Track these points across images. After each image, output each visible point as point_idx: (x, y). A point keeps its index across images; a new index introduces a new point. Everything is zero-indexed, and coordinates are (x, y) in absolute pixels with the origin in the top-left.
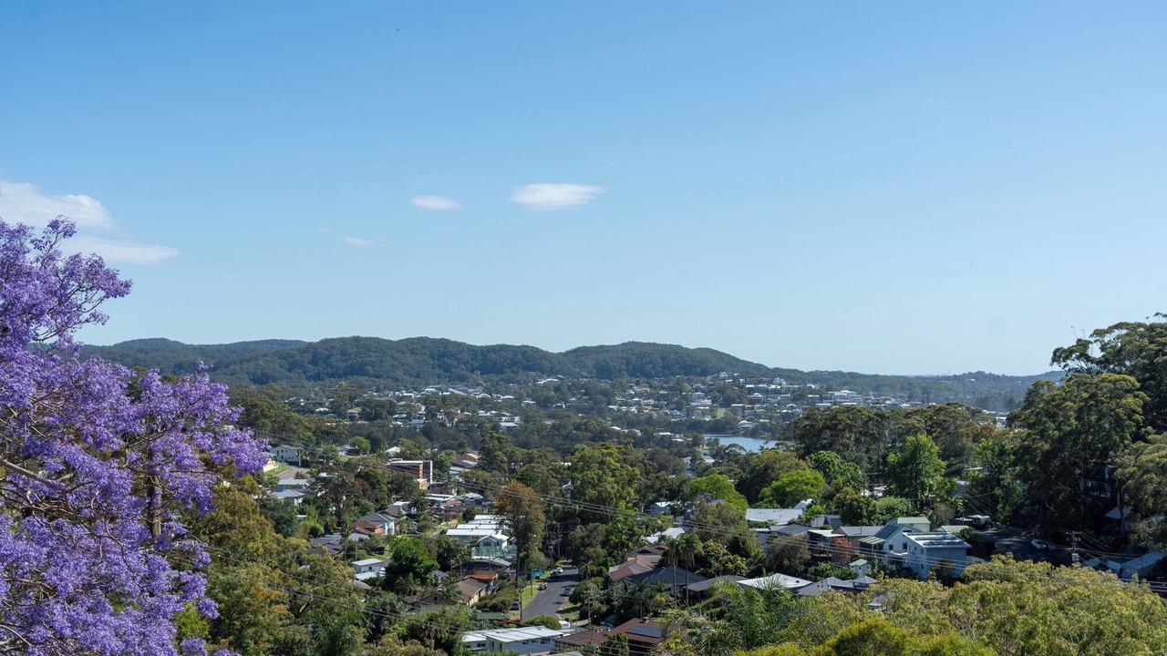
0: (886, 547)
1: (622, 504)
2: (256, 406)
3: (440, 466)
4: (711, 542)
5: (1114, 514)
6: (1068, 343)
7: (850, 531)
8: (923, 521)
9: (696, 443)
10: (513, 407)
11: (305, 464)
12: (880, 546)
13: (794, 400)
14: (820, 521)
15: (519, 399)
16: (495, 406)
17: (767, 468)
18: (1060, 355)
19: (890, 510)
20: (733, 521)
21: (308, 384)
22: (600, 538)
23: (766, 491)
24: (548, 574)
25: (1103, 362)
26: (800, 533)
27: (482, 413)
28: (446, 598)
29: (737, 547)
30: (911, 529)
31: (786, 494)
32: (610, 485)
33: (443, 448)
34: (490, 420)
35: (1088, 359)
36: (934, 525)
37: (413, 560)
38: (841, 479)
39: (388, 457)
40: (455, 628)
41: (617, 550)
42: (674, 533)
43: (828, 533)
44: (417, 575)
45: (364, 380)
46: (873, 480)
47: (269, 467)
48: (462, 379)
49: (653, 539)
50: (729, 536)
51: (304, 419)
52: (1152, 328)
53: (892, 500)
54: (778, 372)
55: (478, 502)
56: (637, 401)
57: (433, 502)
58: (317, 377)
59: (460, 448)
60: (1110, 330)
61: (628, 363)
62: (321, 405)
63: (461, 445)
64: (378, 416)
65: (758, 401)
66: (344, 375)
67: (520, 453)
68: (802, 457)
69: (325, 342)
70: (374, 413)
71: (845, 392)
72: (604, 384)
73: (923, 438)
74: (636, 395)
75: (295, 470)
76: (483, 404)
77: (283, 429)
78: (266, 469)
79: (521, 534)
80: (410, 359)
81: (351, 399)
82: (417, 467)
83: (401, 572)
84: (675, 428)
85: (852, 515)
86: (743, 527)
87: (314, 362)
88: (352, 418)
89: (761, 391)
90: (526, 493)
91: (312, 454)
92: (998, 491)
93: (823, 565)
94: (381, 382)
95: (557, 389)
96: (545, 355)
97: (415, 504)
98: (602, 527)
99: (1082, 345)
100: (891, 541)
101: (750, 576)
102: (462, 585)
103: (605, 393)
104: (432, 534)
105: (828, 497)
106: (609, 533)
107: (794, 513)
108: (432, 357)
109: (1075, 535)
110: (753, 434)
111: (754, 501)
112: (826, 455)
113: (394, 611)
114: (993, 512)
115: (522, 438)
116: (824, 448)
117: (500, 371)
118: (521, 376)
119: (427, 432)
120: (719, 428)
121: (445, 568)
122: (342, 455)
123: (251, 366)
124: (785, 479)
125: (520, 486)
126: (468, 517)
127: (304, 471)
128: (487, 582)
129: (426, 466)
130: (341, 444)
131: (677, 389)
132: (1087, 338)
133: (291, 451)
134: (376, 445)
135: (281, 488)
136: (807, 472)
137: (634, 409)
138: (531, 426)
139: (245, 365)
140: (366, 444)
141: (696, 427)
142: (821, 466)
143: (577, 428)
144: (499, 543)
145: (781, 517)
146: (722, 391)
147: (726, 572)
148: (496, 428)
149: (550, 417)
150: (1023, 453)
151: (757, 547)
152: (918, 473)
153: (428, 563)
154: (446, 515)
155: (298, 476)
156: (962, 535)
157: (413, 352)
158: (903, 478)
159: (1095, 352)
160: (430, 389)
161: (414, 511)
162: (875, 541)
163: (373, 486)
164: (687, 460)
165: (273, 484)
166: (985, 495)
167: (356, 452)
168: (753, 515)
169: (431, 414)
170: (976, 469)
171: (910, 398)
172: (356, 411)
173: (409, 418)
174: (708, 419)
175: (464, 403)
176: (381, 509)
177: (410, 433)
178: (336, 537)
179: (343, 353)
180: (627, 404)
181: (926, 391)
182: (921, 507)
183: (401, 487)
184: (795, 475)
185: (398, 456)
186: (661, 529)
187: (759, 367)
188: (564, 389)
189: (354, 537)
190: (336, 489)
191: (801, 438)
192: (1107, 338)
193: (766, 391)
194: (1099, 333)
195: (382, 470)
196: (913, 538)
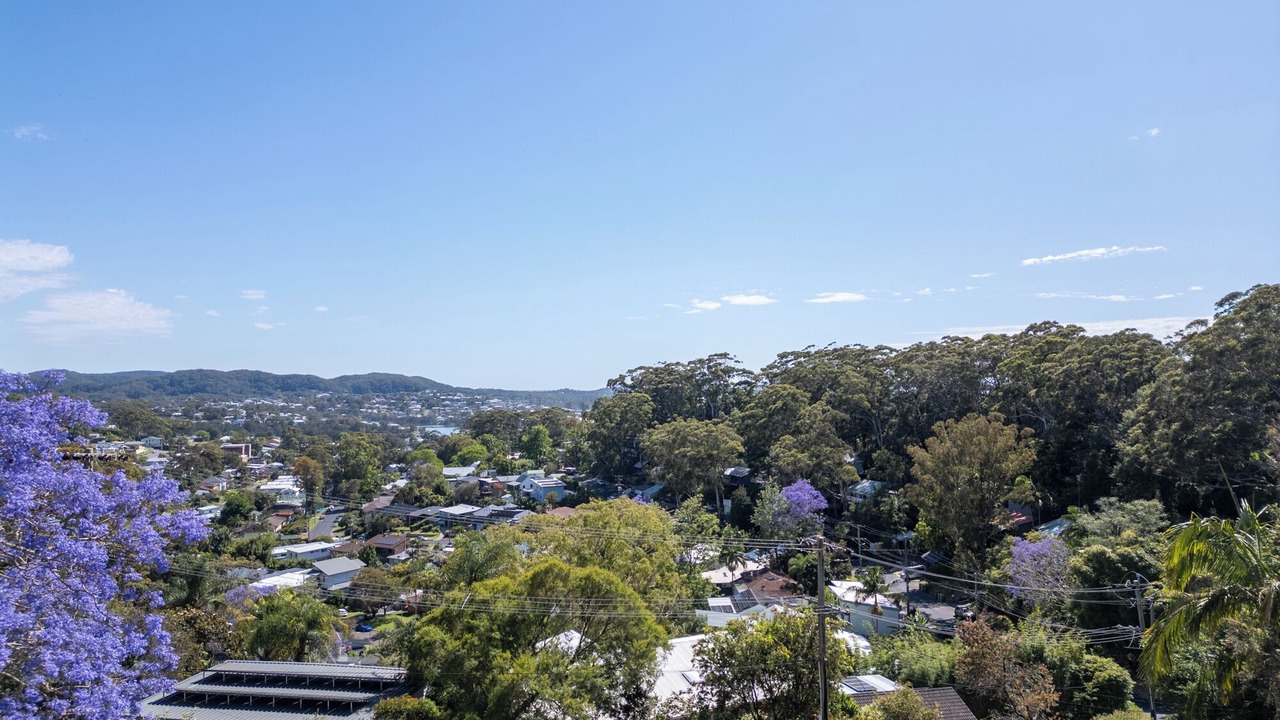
0: (521, 487)
1: (370, 467)
2: (131, 413)
3: (256, 447)
4: (423, 488)
5: (638, 465)
6: (615, 376)
7: (502, 479)
8: (541, 472)
9: (412, 430)
10: (300, 410)
11: (165, 448)
12: (518, 486)
13: (468, 405)
14: (485, 474)
15: (306, 406)
16: (291, 410)
17: (455, 445)
18: (611, 383)
19: (523, 466)
20: (437, 476)
21: (167, 398)
22: (358, 488)
23: (455, 457)
24: (325, 510)
25: (633, 387)
26: (474, 481)
27: (282, 414)
28: (262, 528)
29: (439, 490)
30: (534, 477)
31: (466, 459)
32: (363, 456)
33: (257, 436)
34: (287, 419)
35: (625, 385)
36: (547, 474)
37: (239, 506)
38: (496, 450)
39: (222, 442)
40: (267, 547)
41: (367, 495)
42: (402, 483)
43: (489, 480)
44: (242, 515)
45: (205, 395)
46: (514, 450)
47: (141, 450)
48: (270, 394)
49: (389, 487)
50: (434, 484)
51: (165, 420)
52: (657, 369)
53: (523, 461)
54: (458, 390)
55: (280, 468)
56: (378, 406)
57: (252, 469)
58: (173, 394)
59: (269, 436)
60: (636, 370)
61: (372, 384)
62: (177, 411)
63: (269, 434)
64: (215, 417)
65: (448, 405)
66: (192, 392)
67: (307, 438)
68: (474, 438)
69: (179, 372)
70: (212, 416)
71: (495, 400)
72: (357, 397)
73: (541, 427)
74: (377, 403)
75: (158, 452)
76: (283, 409)
77: (151, 427)
78: (138, 452)
79: (309, 487)
80: (236, 382)
81: (197, 408)
82: (241, 448)
83: (232, 513)
84: (400, 421)
85: (503, 470)
86: (442, 479)
87: (171, 384)
88: (197, 418)
89: (449, 400)
90: (312, 463)
91: (171, 442)
92: (580, 455)
93: (487, 498)
94: (217, 397)
95: (329, 400)
96: (321, 380)
97: (239, 471)
98: (359, 481)
99: (622, 377)
100: (525, 483)
101: (447, 506)
102: (272, 520)
103: (358, 402)
104: (251, 489)
105: (489, 460)
106: (362, 485)
107: (470, 469)
108: (250, 381)
109: (620, 478)
110: (445, 424)
111: (447, 462)
112: (488, 436)
113: (227, 538)
114: (577, 465)
115: (308, 429)
116: (487, 433)
117: (294, 390)
118: (307, 392)
119: (247, 426)
120: (425, 421)
121: (259, 509)
122: (191, 443)
123: (127, 387)
124: (465, 450)
125: (308, 459)
126: (274, 477)
127: (165, 452)
128: (287, 516)
129: (247, 448)
130: (190, 435)
131: (401, 399)
132: (624, 374)
133: (155, 440)
134: (214, 435)
135: (150, 464)
136: (477, 447)
137: (375, 411)
138: (313, 422)
139: (123, 386)
140: (207, 435)
141: (412, 420)
142: (485, 443)
143: (341, 422)
144: (294, 493)
145: (463, 472)
146: (427, 401)
147: (432, 504)
148: (291, 423)
149: (325, 416)
150: (592, 436)
151: (451, 490)
152: (538, 446)
153: (249, 507)
154: (260, 477)
155: (161, 456)
156: (562, 479)
157: (237, 378)
158: (531, 449)
159: (629, 381)
160: (248, 401)
161: (239, 475)
162: (515, 484)
163: (212, 461)
164: (408, 440)
165: (143, 461)
166: (574, 457)
167: (200, 440)
168: (447, 471)
169: (249, 416)
170: (568, 443)
171: (531, 403)
172: (199, 414)
173: (235, 418)
174: (419, 416)
175: (271, 409)
176: (218, 474)
177: (236, 428)
178: (187, 493)
179: (191, 379)
180: (371, 408)
181: (539, 399)
182: (538, 465)
183: (231, 460)
184: (470, 448)
185: (228, 441)
186: (393, 481)
187: (448, 387)
188: (334, 400)
189: (199, 493)
190: (186, 464)
191: (474, 428)
192: (634, 374)
193: (453, 400)
194: (630, 371)
195: (218, 451)
196: (536, 482)
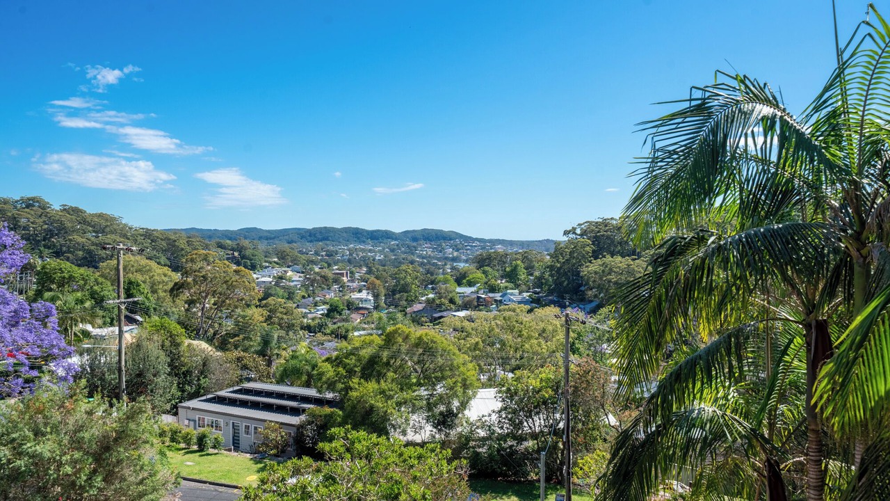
0: (503, 301)
1: (413, 286)
2: (285, 252)
3: (352, 273)
4: (442, 299)
5: (582, 288)
6: (569, 228)
7: (491, 295)
8: (516, 291)
9: (446, 264)
10: (380, 251)
11: (303, 273)
12: (501, 300)
13: (481, 249)
14: (482, 292)
15: (384, 249)
16: (374, 252)
17: (465, 273)
18: (566, 233)
19: (506, 288)
20: (451, 292)
21: (307, 244)
22: (405, 298)
23: (464, 281)
24: (386, 311)
25: (581, 235)
26: (475, 296)
27: (369, 254)
28: (346, 320)
29: (452, 301)
30: (512, 294)
31: (471, 282)
32: (409, 279)
33: (354, 267)
34: (372, 257)
35: (576, 234)
36: (520, 293)
37: (337, 307)
38: (490, 277)
39: (333, 270)
40: (347, 331)
41: (410, 302)
42: (431, 296)
43: (483, 296)
44: (338, 312)
45: (328, 242)
46: (502, 277)
47: (290, 273)
48: (364, 242)
49: (423, 299)
50: (449, 297)
51: (303, 257)
52: (597, 223)
53: (507, 284)
54: (477, 239)
55: (365, 286)
56: (426, 250)
57: (348, 286)
58: (311, 241)
59: (360, 267)
60: (584, 223)
61: (423, 236)
62: (311, 251)
63: (361, 266)
64: (332, 255)
65: (469, 249)
66: (321, 241)
67: (381, 268)
68: (478, 269)
69: (314, 229)
70: (330, 254)
71: (499, 246)
72: (415, 244)
73: (519, 262)
74: (426, 247)
75: (299, 274)
76: (370, 251)
77: (295, 260)
78: (288, 274)
79: (376, 296)
80: (345, 235)
81: (322, 249)
82: (343, 273)
83: (333, 311)
84: (439, 259)
85: (493, 289)
86: (454, 294)
87: (310, 236)
88: (322, 256)
89: (469, 246)
90: (378, 282)
91: (305, 269)
92: (543, 281)
93: (481, 307)
94: (334, 243)
95: (397, 245)
96: (393, 233)
97: (341, 287)
98: (406, 294)
99: (574, 229)
100: (505, 298)
101: (455, 311)
102: (353, 316)
103: (414, 247)
104: (346, 297)
105: (486, 283)
106: (408, 296)
107: (473, 289)
108: (353, 234)
109: (567, 296)
110: (466, 261)
111: (460, 284)
112: (487, 268)
113: (326, 325)
114: (542, 288)
115: (384, 263)
116: (486, 266)
117: (377, 239)
118: (385, 241)
119: (349, 261)
120: (454, 259)
121: (349, 309)
122: (317, 270)
123: (287, 237)
124: (471, 277)
125: (375, 280)
126: (360, 291)
127: (302, 275)
128: (364, 314)
129: (347, 273)
130: (317, 265)
131: (440, 245)
132: (575, 226)
133: (298, 267)
134: (329, 265)
135: (293, 281)
136: (479, 274)
137: (425, 253)
138: (387, 259)
139: (285, 237)
140: (326, 265)
141: (446, 258)
142: (484, 272)
143: (404, 259)
144: (370, 300)
145: (468, 290)
146: (456, 246)
147: (447, 310)
148: (374, 260)
149: (394, 255)
150: (551, 268)
151: (459, 301)
152: (517, 275)
153: (342, 307)
154: (353, 291)
155: (300, 277)
156: (529, 296)
157: (346, 232)
158: (511, 276)
159: (578, 231)
160: (352, 246)
161: (341, 289)
162: (499, 298)
163: (326, 280)
164: (441, 270)
165: (290, 280)
166: (539, 282)
167: (322, 268)
168: (459, 290)
169: (351, 254)
170: (537, 273)
171: (523, 248)
172: (324, 253)
173: (343, 256)
174: (451, 256)
175: (363, 251)
176: (329, 289)
177: (343, 261)
178: (311, 298)
179: (320, 232)
180: (422, 251)
181: (528, 246)
182: (517, 286)
183: (336, 281)
184: (474, 275)
185: (337, 269)
186: (427, 295)
187: (470, 237)
188: (400, 245)
189: (318, 299)
190: (313, 281)
191: (479, 262)
192: (583, 226)
193: (472, 246)
194: (579, 225)
195: (330, 275)
196: (512, 297)
